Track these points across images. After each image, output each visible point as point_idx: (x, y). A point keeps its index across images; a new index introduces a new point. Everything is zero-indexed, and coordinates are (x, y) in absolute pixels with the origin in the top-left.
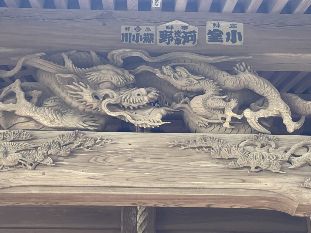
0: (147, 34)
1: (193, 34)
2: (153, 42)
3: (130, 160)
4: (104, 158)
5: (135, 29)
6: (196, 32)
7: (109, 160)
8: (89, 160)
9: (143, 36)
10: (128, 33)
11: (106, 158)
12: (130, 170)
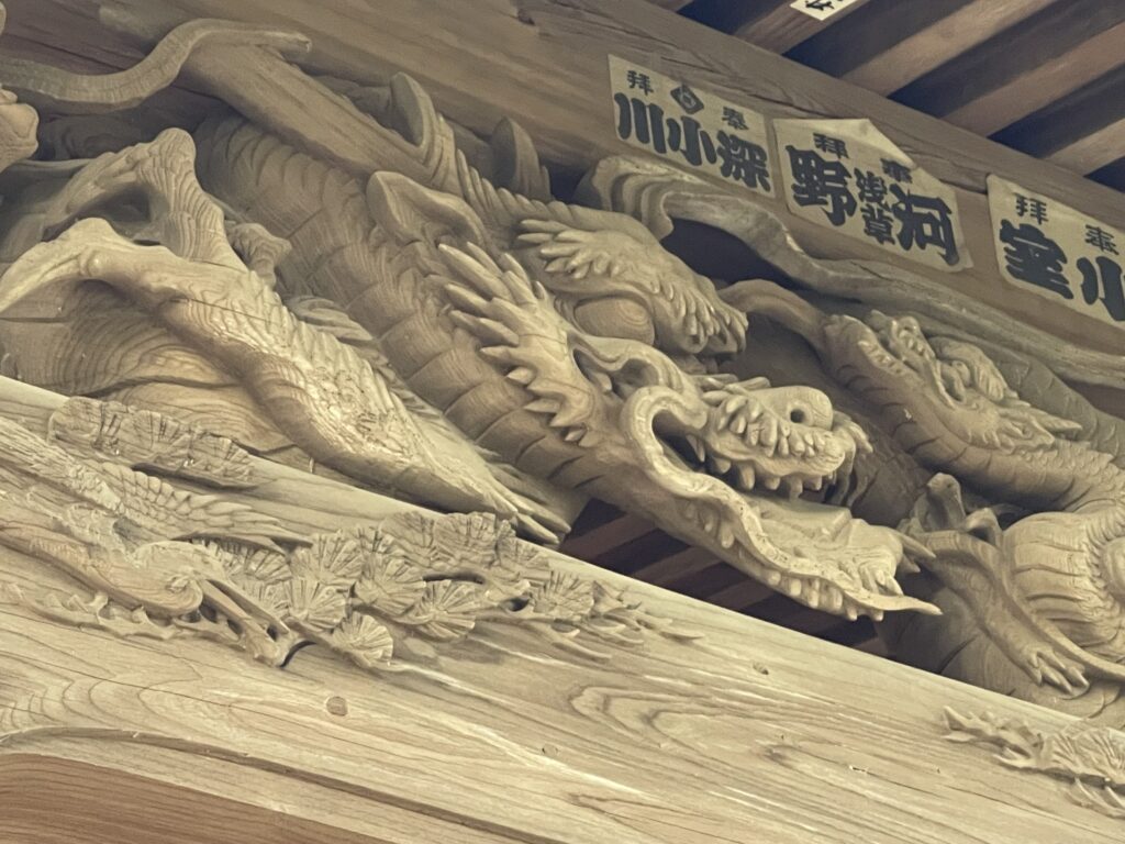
0: (733, 137)
1: (936, 214)
2: (767, 187)
3: (774, 757)
4: (645, 708)
5: (675, 94)
6: (950, 212)
7: (670, 724)
8: (571, 698)
9: (717, 144)
10: (646, 103)
11: (656, 714)
12: (787, 813)
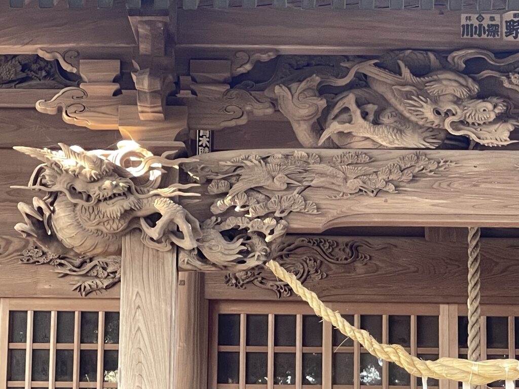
0: (491, 24)
2: (498, 35)
3: (475, 185)
4: (448, 183)
5: (477, 18)
7: (454, 185)
8: (433, 185)
9: (486, 28)
10: (470, 24)
11: (451, 183)
